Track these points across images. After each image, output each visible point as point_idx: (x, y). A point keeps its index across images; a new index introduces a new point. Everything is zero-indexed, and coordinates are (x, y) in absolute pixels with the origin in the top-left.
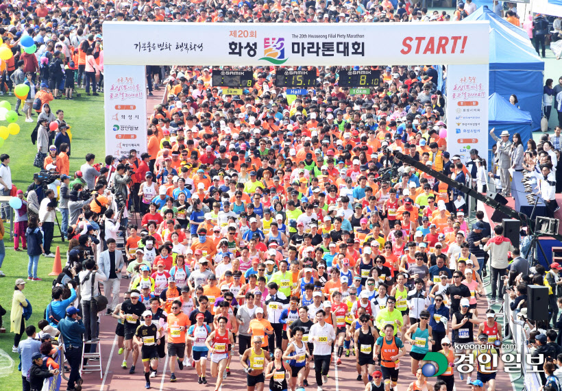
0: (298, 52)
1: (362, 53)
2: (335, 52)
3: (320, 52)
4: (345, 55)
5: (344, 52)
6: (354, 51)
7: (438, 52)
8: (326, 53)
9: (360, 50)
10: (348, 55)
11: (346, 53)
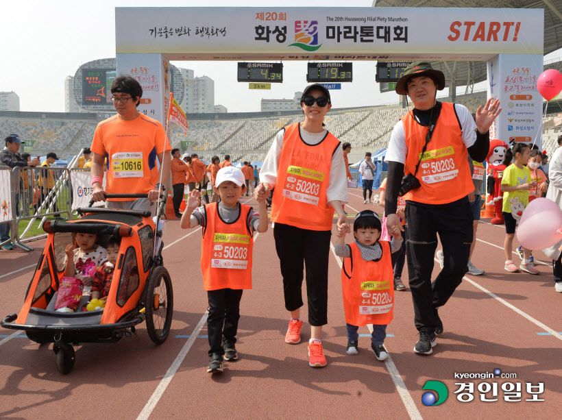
0: (333, 37)
1: (405, 39)
2: (375, 38)
3: (358, 37)
4: (386, 41)
5: (384, 38)
6: (396, 36)
7: (489, 39)
8: (365, 38)
9: (403, 36)
10: (389, 41)
11: (386, 38)
